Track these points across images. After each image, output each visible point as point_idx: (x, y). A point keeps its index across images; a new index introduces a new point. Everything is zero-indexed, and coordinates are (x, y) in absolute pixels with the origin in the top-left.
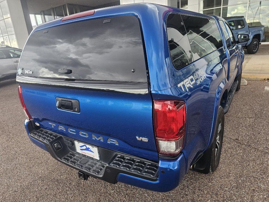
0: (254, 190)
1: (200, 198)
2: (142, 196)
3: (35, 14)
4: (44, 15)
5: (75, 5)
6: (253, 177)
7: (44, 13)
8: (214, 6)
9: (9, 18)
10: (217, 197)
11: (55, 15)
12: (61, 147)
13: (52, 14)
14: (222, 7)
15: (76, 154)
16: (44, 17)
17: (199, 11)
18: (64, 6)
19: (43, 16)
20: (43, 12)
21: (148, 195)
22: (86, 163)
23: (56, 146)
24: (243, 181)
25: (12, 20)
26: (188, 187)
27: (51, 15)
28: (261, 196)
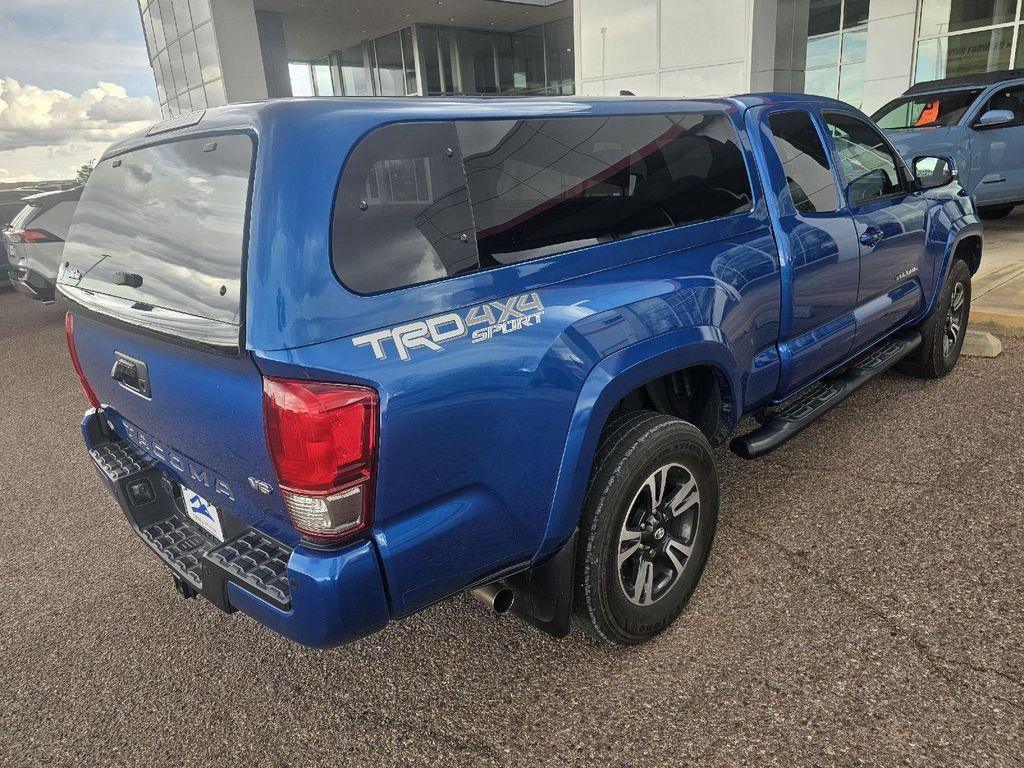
0: (738, 725)
1: (546, 717)
2: (377, 681)
3: (313, 62)
4: (341, 64)
5: (444, 28)
6: (766, 684)
7: (339, 58)
8: (995, 18)
9: (217, 79)
10: (600, 723)
11: (373, 65)
12: (149, 496)
13: (366, 61)
14: (1017, 23)
15: (185, 521)
16: (340, 72)
17: (917, 39)
18: (405, 34)
19: (335, 68)
20: (339, 54)
21: (394, 683)
22: (192, 549)
23: (137, 492)
24: (720, 693)
25: (226, 84)
26: (527, 679)
27: (360, 64)
28: (750, 748)
